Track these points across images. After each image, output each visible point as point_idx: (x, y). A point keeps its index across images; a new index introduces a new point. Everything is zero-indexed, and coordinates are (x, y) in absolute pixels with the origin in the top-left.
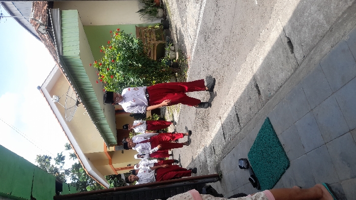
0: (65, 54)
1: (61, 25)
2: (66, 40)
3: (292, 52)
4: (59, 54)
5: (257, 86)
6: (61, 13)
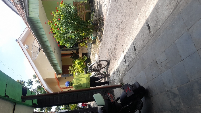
0: (30, 16)
2: (31, 7)
4: (27, 15)
5: (148, 26)
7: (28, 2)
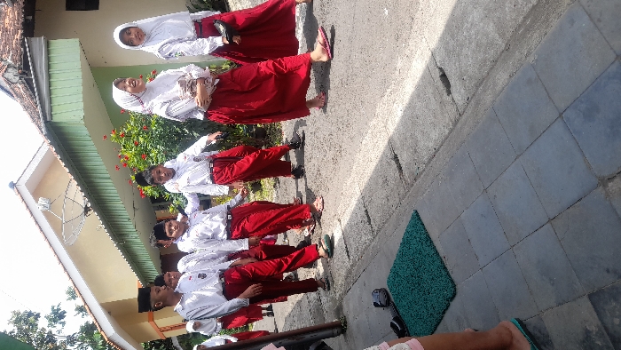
0: (56, 119)
1: (49, 67)
2: (56, 93)
3: (449, 93)
5: (396, 158)
6: (48, 45)
7: (49, 76)
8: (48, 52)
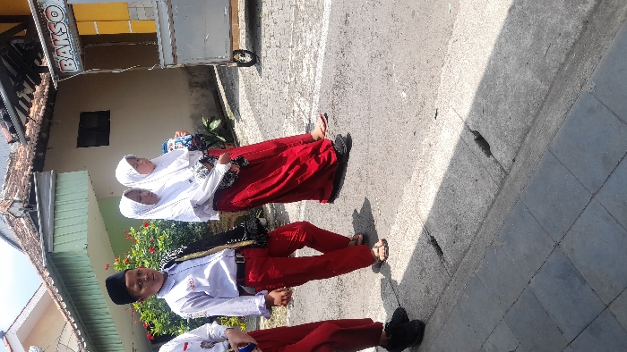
0: (57, 250)
1: (55, 199)
2: (61, 223)
3: (489, 153)
4: (46, 250)
5: (433, 241)
6: (56, 177)
7: (55, 208)
8: (56, 185)
